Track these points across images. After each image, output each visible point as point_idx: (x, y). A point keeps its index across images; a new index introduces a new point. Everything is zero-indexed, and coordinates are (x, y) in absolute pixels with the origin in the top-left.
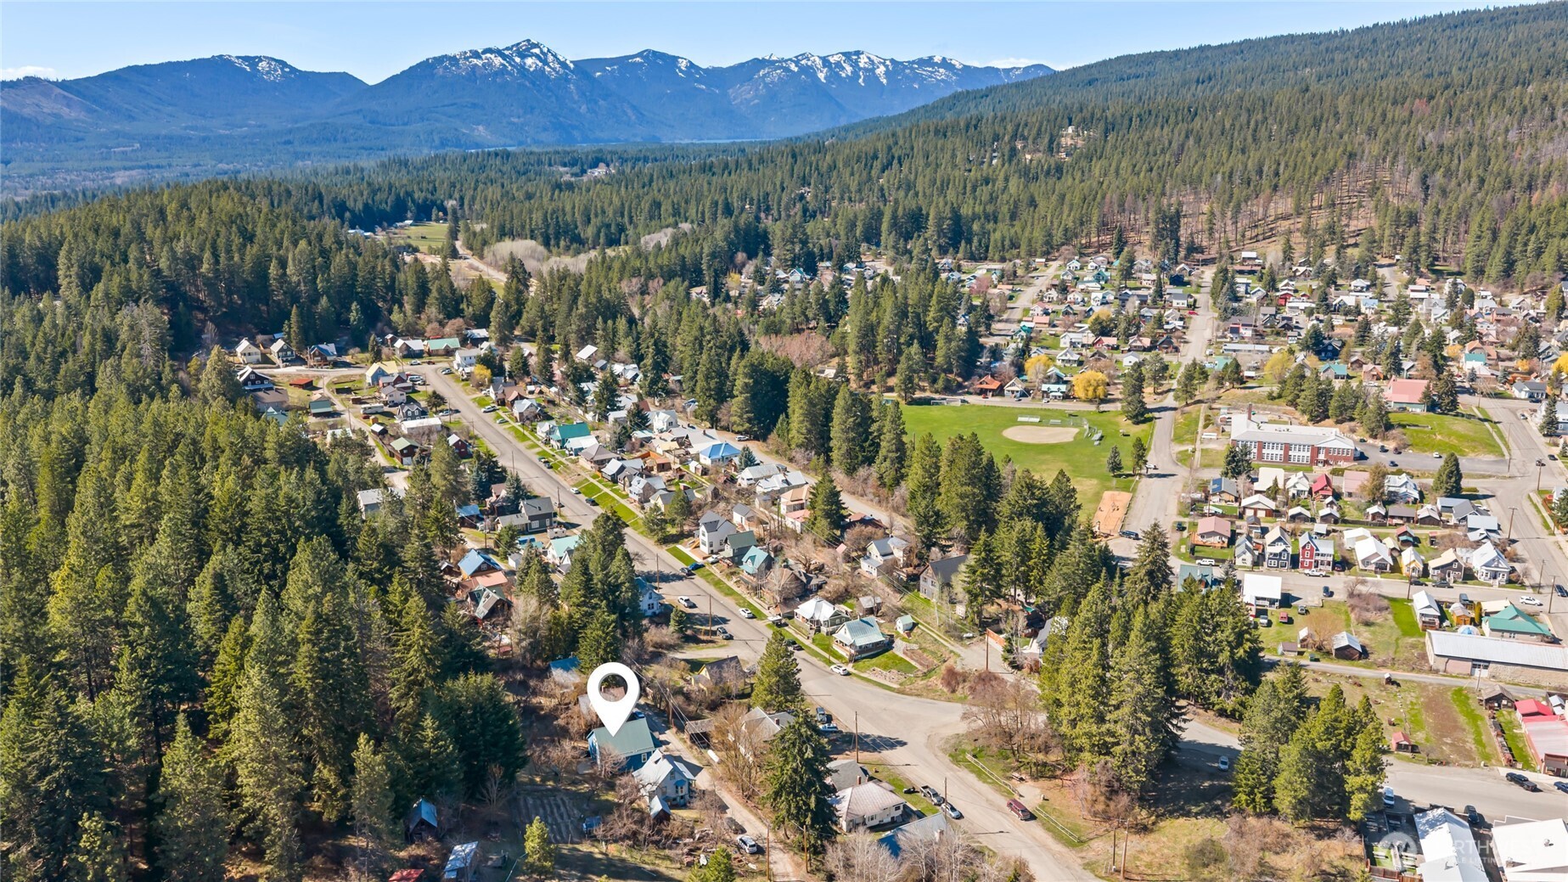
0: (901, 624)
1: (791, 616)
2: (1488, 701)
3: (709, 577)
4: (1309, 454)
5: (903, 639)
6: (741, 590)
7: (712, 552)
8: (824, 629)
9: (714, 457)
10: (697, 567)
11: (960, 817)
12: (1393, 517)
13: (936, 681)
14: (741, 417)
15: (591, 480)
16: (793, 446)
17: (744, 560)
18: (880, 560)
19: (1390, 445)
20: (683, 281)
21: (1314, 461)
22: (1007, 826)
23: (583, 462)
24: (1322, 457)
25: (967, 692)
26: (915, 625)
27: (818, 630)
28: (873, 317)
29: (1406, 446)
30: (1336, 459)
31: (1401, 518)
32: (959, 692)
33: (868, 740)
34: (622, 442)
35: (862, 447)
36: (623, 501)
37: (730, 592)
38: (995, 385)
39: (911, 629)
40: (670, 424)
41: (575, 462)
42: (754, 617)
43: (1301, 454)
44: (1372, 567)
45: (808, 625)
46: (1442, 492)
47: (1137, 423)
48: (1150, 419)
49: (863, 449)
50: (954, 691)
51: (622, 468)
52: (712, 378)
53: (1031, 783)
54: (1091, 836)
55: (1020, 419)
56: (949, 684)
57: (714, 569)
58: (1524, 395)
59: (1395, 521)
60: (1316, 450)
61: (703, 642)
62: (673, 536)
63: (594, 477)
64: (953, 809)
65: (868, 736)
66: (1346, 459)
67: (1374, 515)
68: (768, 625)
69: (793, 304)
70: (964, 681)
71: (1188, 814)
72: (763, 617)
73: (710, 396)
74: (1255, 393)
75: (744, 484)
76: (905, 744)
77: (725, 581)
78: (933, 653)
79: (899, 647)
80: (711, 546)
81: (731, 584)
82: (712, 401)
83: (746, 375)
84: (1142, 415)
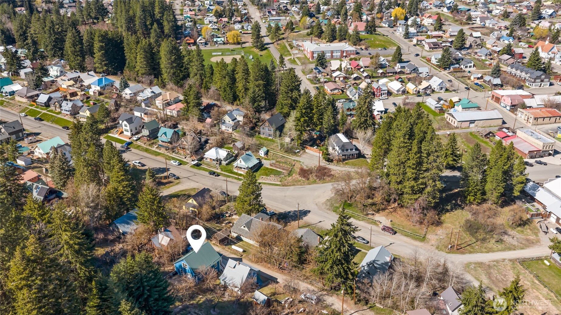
0: (262, 153)
1: (201, 159)
2: (486, 136)
3: (138, 147)
4: (340, 54)
5: (265, 159)
6: (162, 151)
7: (132, 135)
8: (224, 163)
9: (101, 85)
10: (129, 144)
11: (368, 242)
12: (388, 73)
13: (296, 176)
14: (101, 64)
15: (31, 107)
16: (140, 75)
17: (159, 135)
18: (232, 123)
19: (363, 47)
20: (9, 5)
21: (342, 56)
22: (392, 241)
23: (17, 98)
24: (345, 54)
25: (315, 178)
26: (268, 151)
27: (220, 164)
28: (131, 13)
29: (369, 47)
30: (350, 55)
31: (391, 73)
32: (311, 179)
33: (291, 214)
34: (38, 85)
35: (181, 70)
36: (59, 116)
37: (158, 154)
38: (192, 41)
39: (267, 153)
40: (61, 72)
41: (13, 99)
42: (181, 164)
43: (337, 54)
44: (401, 92)
45: (215, 162)
46: (397, 61)
47: (262, 50)
48: (266, 48)
49: (181, 71)
50: (308, 179)
51: (50, 99)
52: (77, 45)
53: (377, 215)
54: (424, 233)
55: (213, 54)
56: (304, 177)
57: (139, 143)
58: (387, 26)
59: (390, 74)
60: (342, 52)
61: (167, 183)
62: (103, 130)
63: (32, 105)
64: (364, 239)
65: (289, 212)
66: (353, 54)
67: (381, 73)
68: (191, 166)
69: (82, 11)
70: (311, 173)
71: (447, 211)
72: (186, 163)
73: (78, 55)
74: (301, 34)
75: (128, 97)
76: (309, 211)
77: (150, 148)
78: (285, 163)
79: (266, 164)
80: (131, 131)
81: (154, 149)
82: (79, 58)
83: (100, 41)
84: (263, 47)
